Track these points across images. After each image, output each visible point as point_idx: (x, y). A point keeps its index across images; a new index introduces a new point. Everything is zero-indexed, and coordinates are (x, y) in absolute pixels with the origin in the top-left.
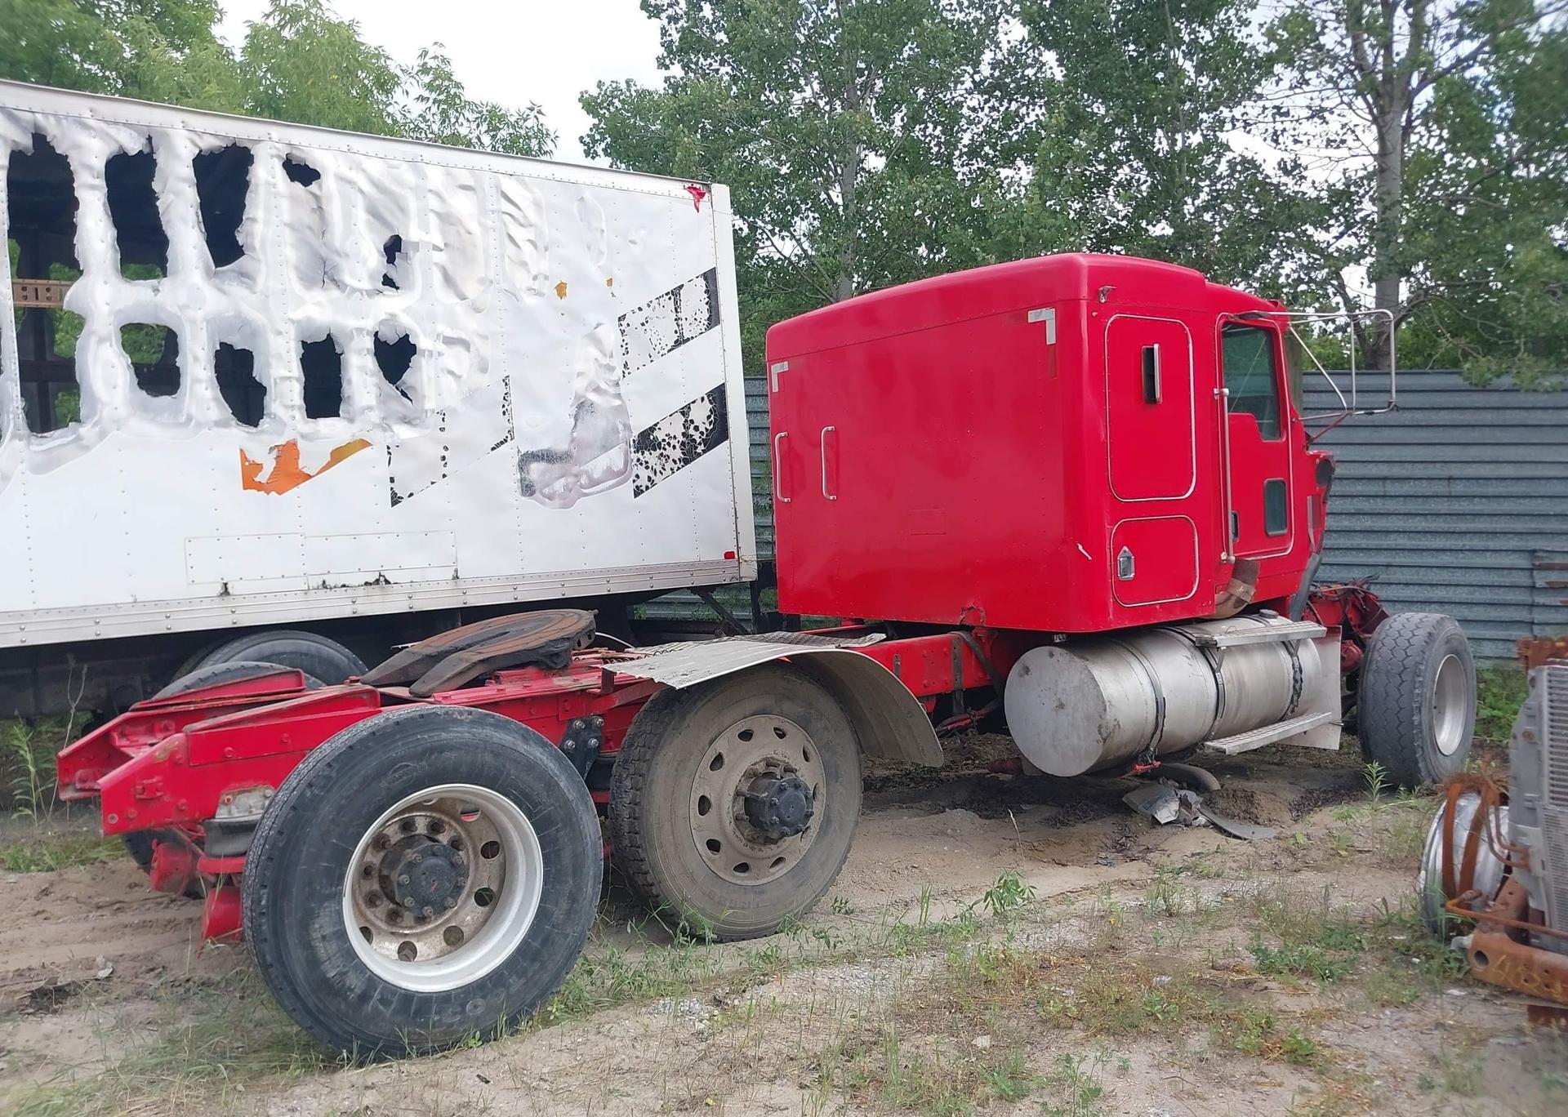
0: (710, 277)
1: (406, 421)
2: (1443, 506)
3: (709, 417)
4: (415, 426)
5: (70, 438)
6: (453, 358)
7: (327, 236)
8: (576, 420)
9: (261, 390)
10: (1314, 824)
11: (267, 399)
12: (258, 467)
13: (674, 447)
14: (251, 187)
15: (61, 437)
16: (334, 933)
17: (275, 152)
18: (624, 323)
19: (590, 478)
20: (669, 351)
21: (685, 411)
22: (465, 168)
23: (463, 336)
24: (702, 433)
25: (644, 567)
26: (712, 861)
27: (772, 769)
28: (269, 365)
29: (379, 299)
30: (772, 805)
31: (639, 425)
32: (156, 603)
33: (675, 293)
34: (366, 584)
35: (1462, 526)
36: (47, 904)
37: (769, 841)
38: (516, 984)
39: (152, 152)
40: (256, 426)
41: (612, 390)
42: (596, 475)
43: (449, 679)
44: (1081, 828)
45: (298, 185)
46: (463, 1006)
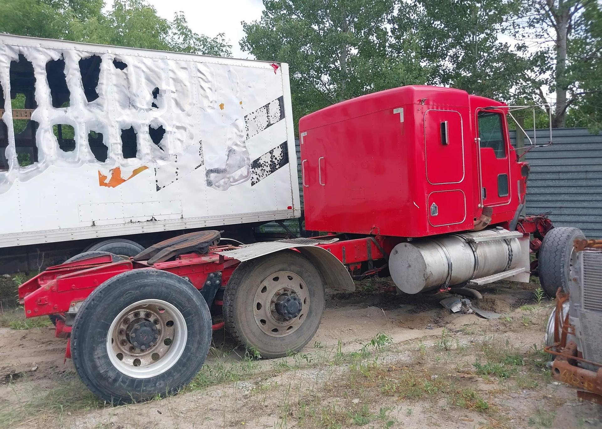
0: (281, 99)
1: (162, 158)
2: (584, 183)
3: (281, 154)
4: (165, 160)
5: (35, 168)
6: (180, 134)
7: (130, 89)
8: (228, 156)
9: (106, 148)
10: (518, 313)
11: (108, 151)
12: (105, 177)
13: (267, 166)
14: (101, 71)
15: (31, 168)
16: (103, 356)
17: (110, 57)
18: (247, 119)
19: (234, 179)
20: (265, 129)
21: (271, 152)
22: (183, 61)
23: (183, 125)
24: (278, 160)
25: (256, 213)
26: (263, 328)
27: (286, 292)
28: (109, 139)
29: (151, 112)
30: (285, 306)
31: (253, 158)
32: (68, 229)
33: (267, 106)
34: (147, 221)
35: (592, 191)
37: (285, 320)
38: (177, 376)
39: (63, 59)
40: (104, 162)
41: (242, 145)
42: (236, 178)
43: (161, 258)
44: (422, 314)
45: (119, 70)
46: (155, 384)
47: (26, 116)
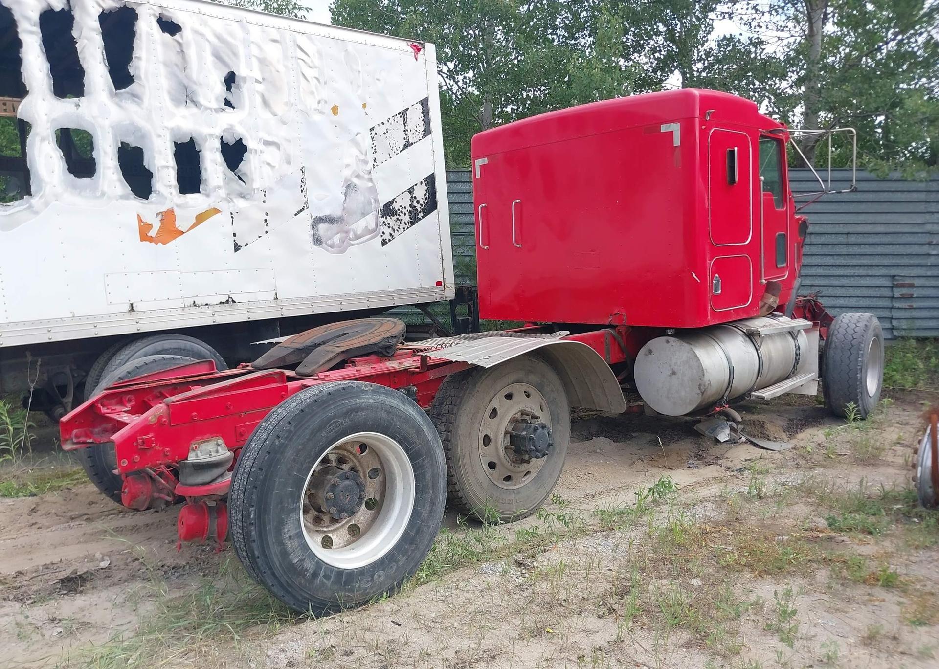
0: (424, 103)
1: (242, 196)
2: (844, 250)
3: (425, 195)
4: (247, 199)
5: (25, 207)
6: (271, 155)
7: (188, 70)
8: (346, 196)
9: (149, 175)
10: (802, 440)
11: (153, 181)
12: (150, 226)
13: (405, 214)
14: (137, 36)
15: (19, 205)
16: (297, 534)
17: (151, 12)
18: (373, 132)
19: (355, 234)
20: (401, 151)
21: (411, 191)
22: (273, 27)
23: (276, 140)
24: (421, 205)
25: (389, 291)
26: (491, 475)
27: (525, 417)
28: (154, 158)
29: (222, 115)
30: (531, 439)
31: (384, 199)
32: (88, 317)
33: (404, 113)
34: (221, 303)
35: (855, 261)
36: (35, 518)
37: (524, 461)
39: (70, 10)
40: (147, 198)
41: (367, 176)
42: (359, 233)
44: (674, 446)
45: (167, 35)
46: (372, 577)
47: (5, 110)
